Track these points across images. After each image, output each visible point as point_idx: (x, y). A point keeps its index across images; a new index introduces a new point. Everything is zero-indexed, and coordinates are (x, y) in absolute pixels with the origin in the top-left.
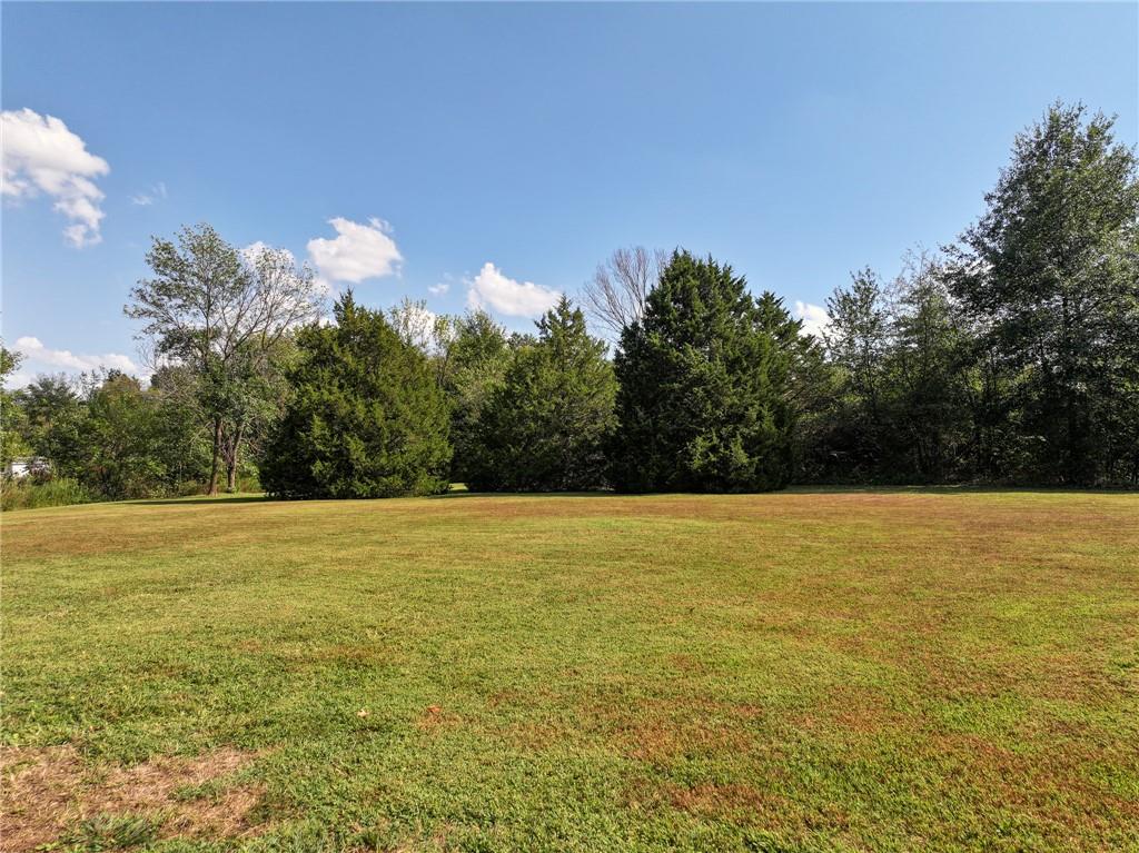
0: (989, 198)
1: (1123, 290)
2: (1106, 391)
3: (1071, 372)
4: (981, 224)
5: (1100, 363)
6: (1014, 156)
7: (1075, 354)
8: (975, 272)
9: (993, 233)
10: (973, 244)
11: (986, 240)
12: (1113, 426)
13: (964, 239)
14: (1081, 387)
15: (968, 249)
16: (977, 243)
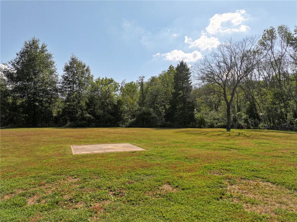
0: (17, 54)
1: (47, 83)
2: (42, 105)
3: (35, 100)
4: (14, 60)
5: (42, 99)
6: (24, 46)
7: (37, 96)
8: (12, 72)
9: (18, 63)
10: (12, 65)
11: (15, 64)
12: (43, 113)
13: (9, 63)
14: (37, 104)
15: (10, 66)
16: (13, 65)
